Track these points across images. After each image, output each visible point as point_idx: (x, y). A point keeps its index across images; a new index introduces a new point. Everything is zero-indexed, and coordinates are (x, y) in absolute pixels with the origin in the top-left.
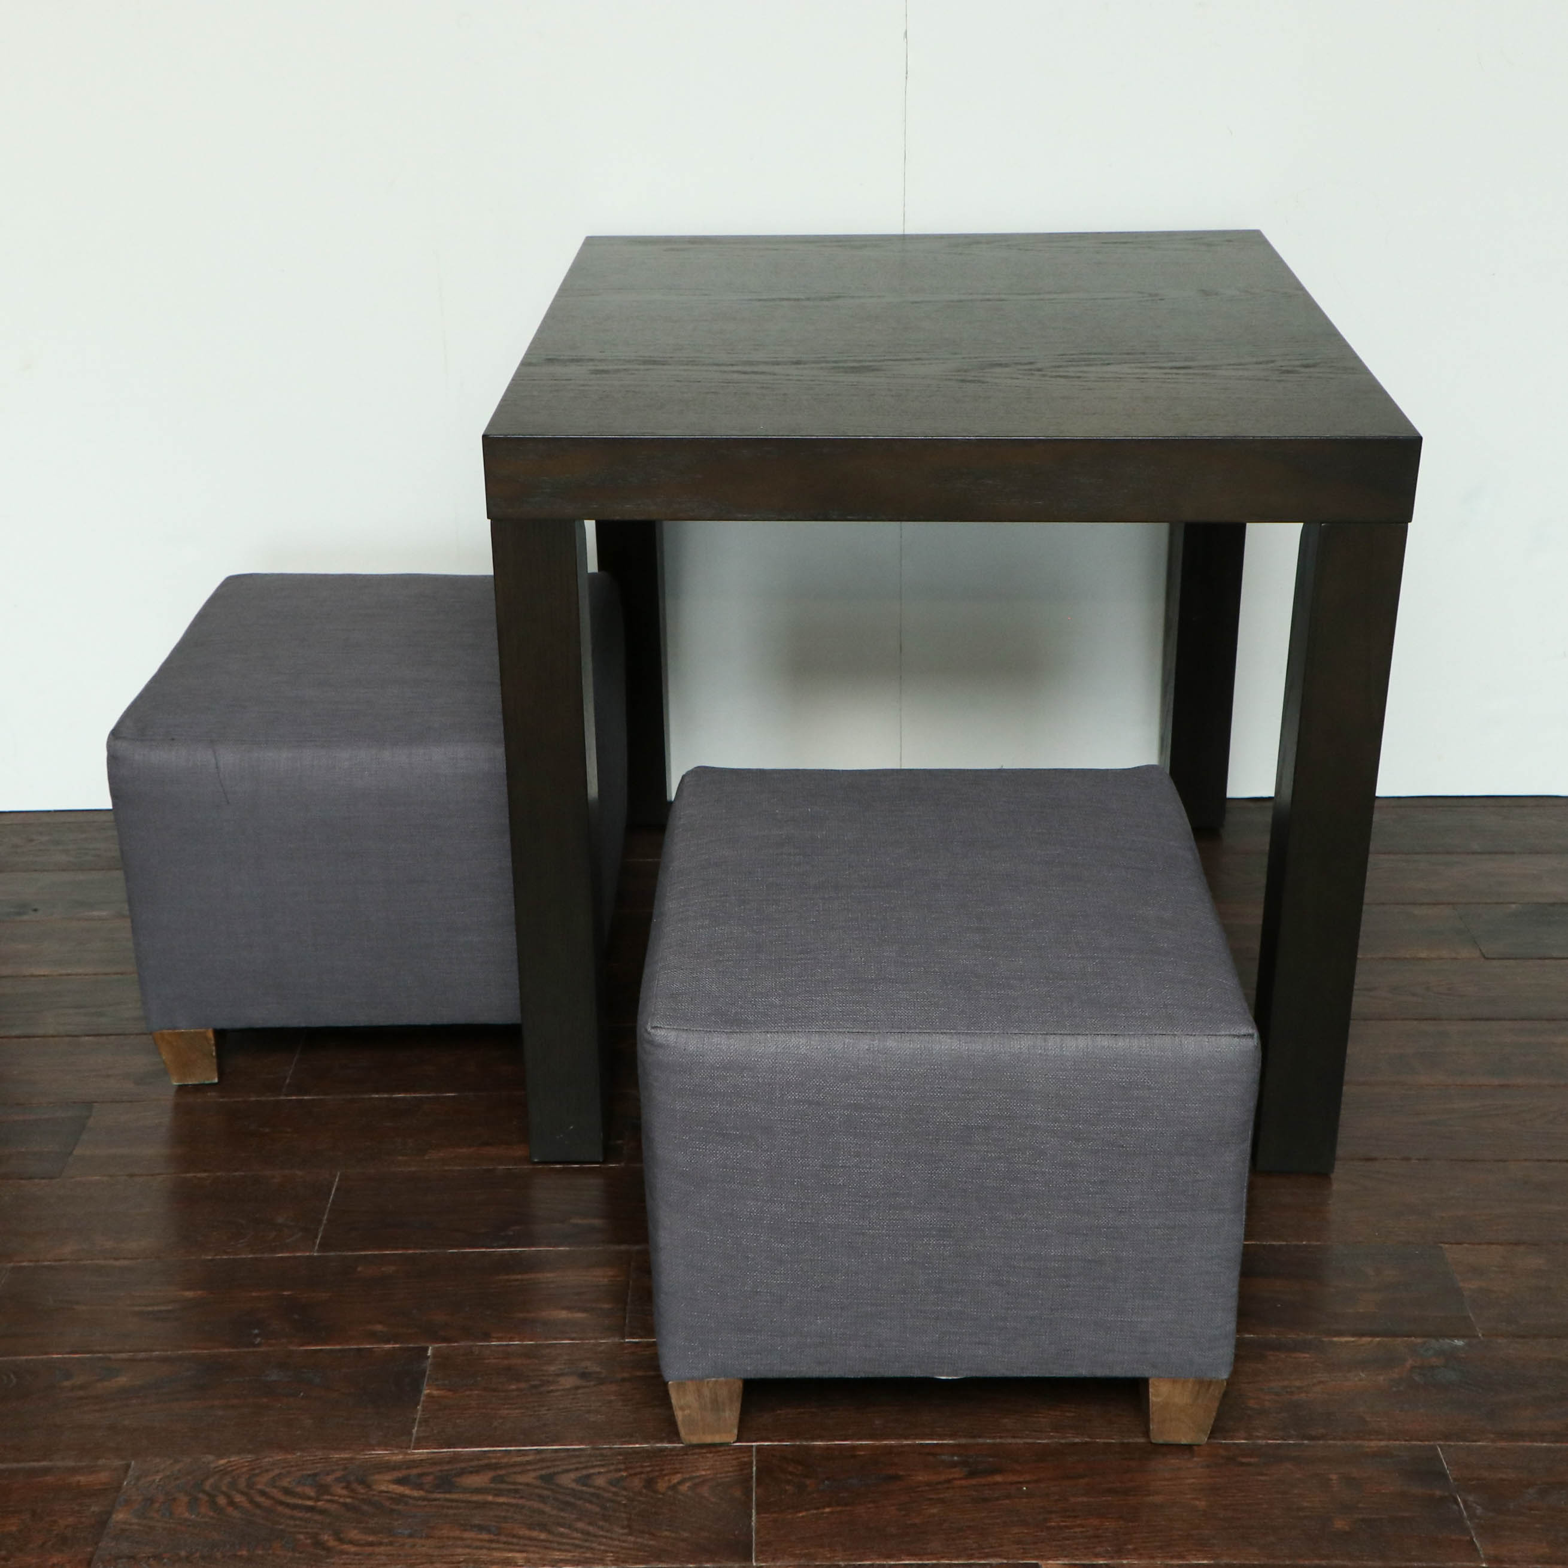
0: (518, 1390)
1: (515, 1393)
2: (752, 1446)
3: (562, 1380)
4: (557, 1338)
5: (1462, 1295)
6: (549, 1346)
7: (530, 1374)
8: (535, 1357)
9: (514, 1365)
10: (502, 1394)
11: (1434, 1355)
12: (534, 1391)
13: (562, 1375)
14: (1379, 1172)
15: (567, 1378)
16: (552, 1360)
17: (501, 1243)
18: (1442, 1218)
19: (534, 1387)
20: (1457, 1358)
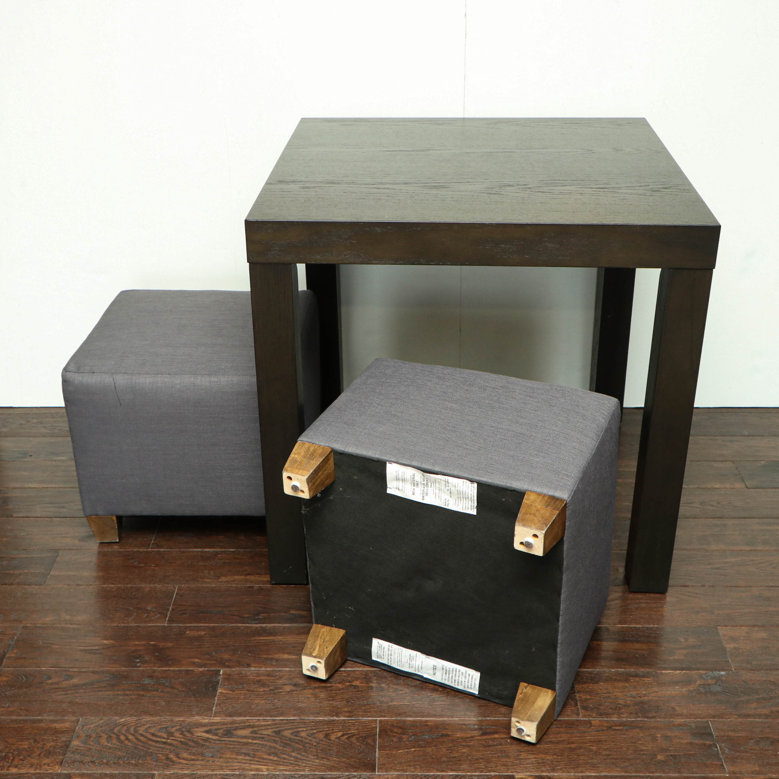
0: (264, 691)
1: (262, 693)
2: (377, 719)
3: (285, 687)
4: (283, 668)
5: (726, 651)
6: (279, 671)
7: (270, 684)
8: (272, 676)
9: (262, 680)
10: (256, 693)
11: (711, 679)
12: (272, 692)
13: (285, 685)
14: (690, 592)
15: (287, 686)
16: (280, 678)
17: (256, 622)
18: (719, 614)
19: (272, 690)
20: (722, 681)
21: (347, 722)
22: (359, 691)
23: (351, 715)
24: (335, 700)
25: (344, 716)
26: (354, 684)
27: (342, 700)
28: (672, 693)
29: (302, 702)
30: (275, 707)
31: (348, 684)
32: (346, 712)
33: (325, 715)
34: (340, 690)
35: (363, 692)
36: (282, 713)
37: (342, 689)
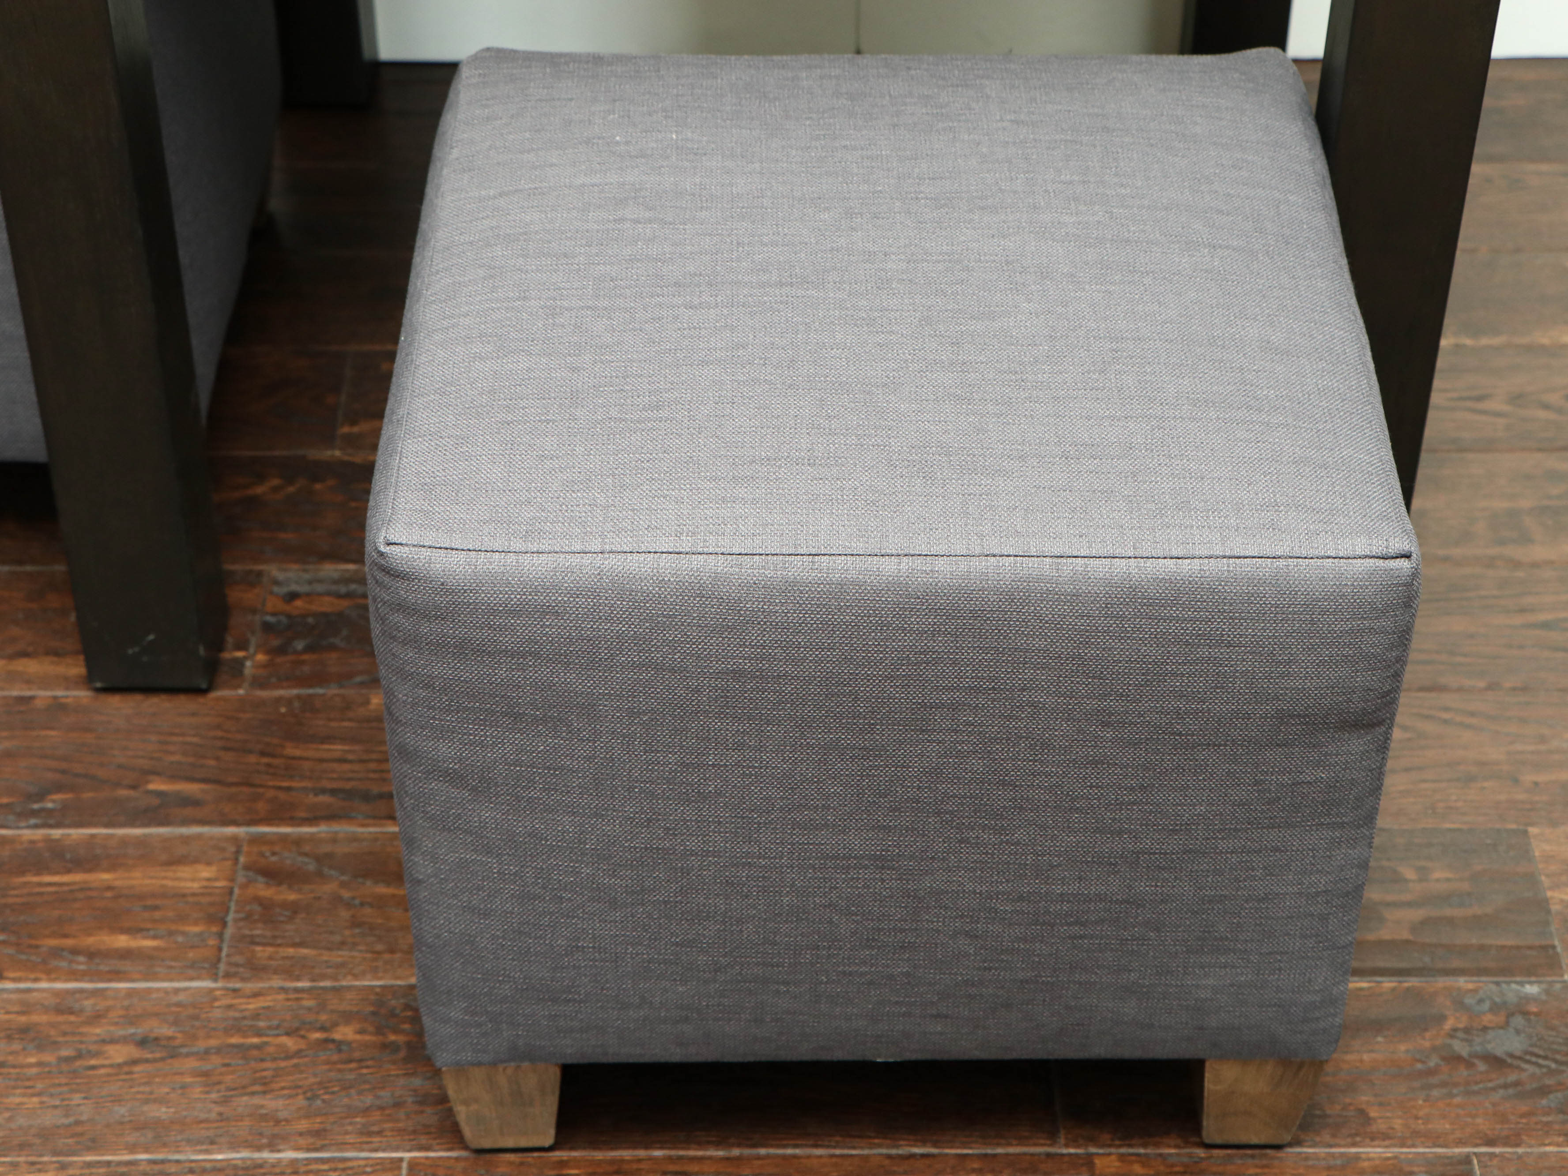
0: (39, 1064)
1: (34, 1071)
2: (401, 1160)
3: (111, 1049)
4: (110, 980)
5: (1549, 912)
6: (95, 993)
7: (61, 1039)
8: (71, 1012)
9: (37, 1024)
10: (12, 1071)
11: (1491, 1010)
12: (65, 1067)
13: (113, 1041)
14: (1447, 709)
15: (118, 1047)
16: (97, 1017)
17: (33, 821)
18: (1536, 784)
19: (68, 1060)
20: (1525, 1014)
21: (302, 1169)
22: (351, 1061)
23: (319, 1143)
24: (272, 1091)
25: (297, 1149)
26: (337, 1036)
27: (294, 1092)
28: (1361, 1061)
29: (161, 1101)
30: (71, 1120)
31: (317, 1035)
32: (301, 1134)
33: (234, 1146)
34: (288, 1057)
35: (364, 1064)
36: (93, 1140)
37: (298, 1053)
